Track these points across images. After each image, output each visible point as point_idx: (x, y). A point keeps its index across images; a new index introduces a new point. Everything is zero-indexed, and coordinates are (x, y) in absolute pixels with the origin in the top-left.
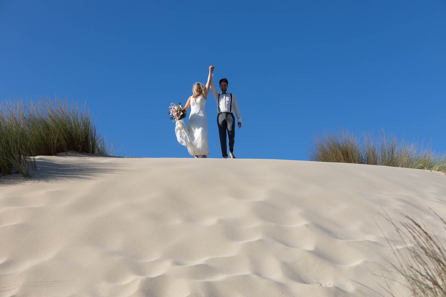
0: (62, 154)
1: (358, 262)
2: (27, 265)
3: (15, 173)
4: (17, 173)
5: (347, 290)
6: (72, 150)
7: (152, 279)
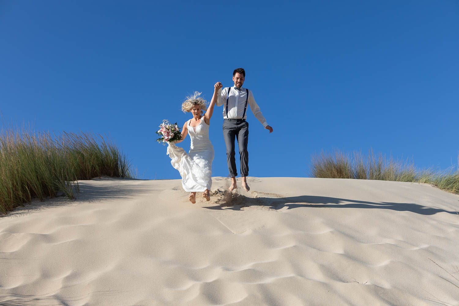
0: (96, 179)
1: (385, 262)
2: (93, 276)
3: (61, 196)
4: (63, 195)
5: (384, 287)
6: (104, 175)
7: (209, 283)
